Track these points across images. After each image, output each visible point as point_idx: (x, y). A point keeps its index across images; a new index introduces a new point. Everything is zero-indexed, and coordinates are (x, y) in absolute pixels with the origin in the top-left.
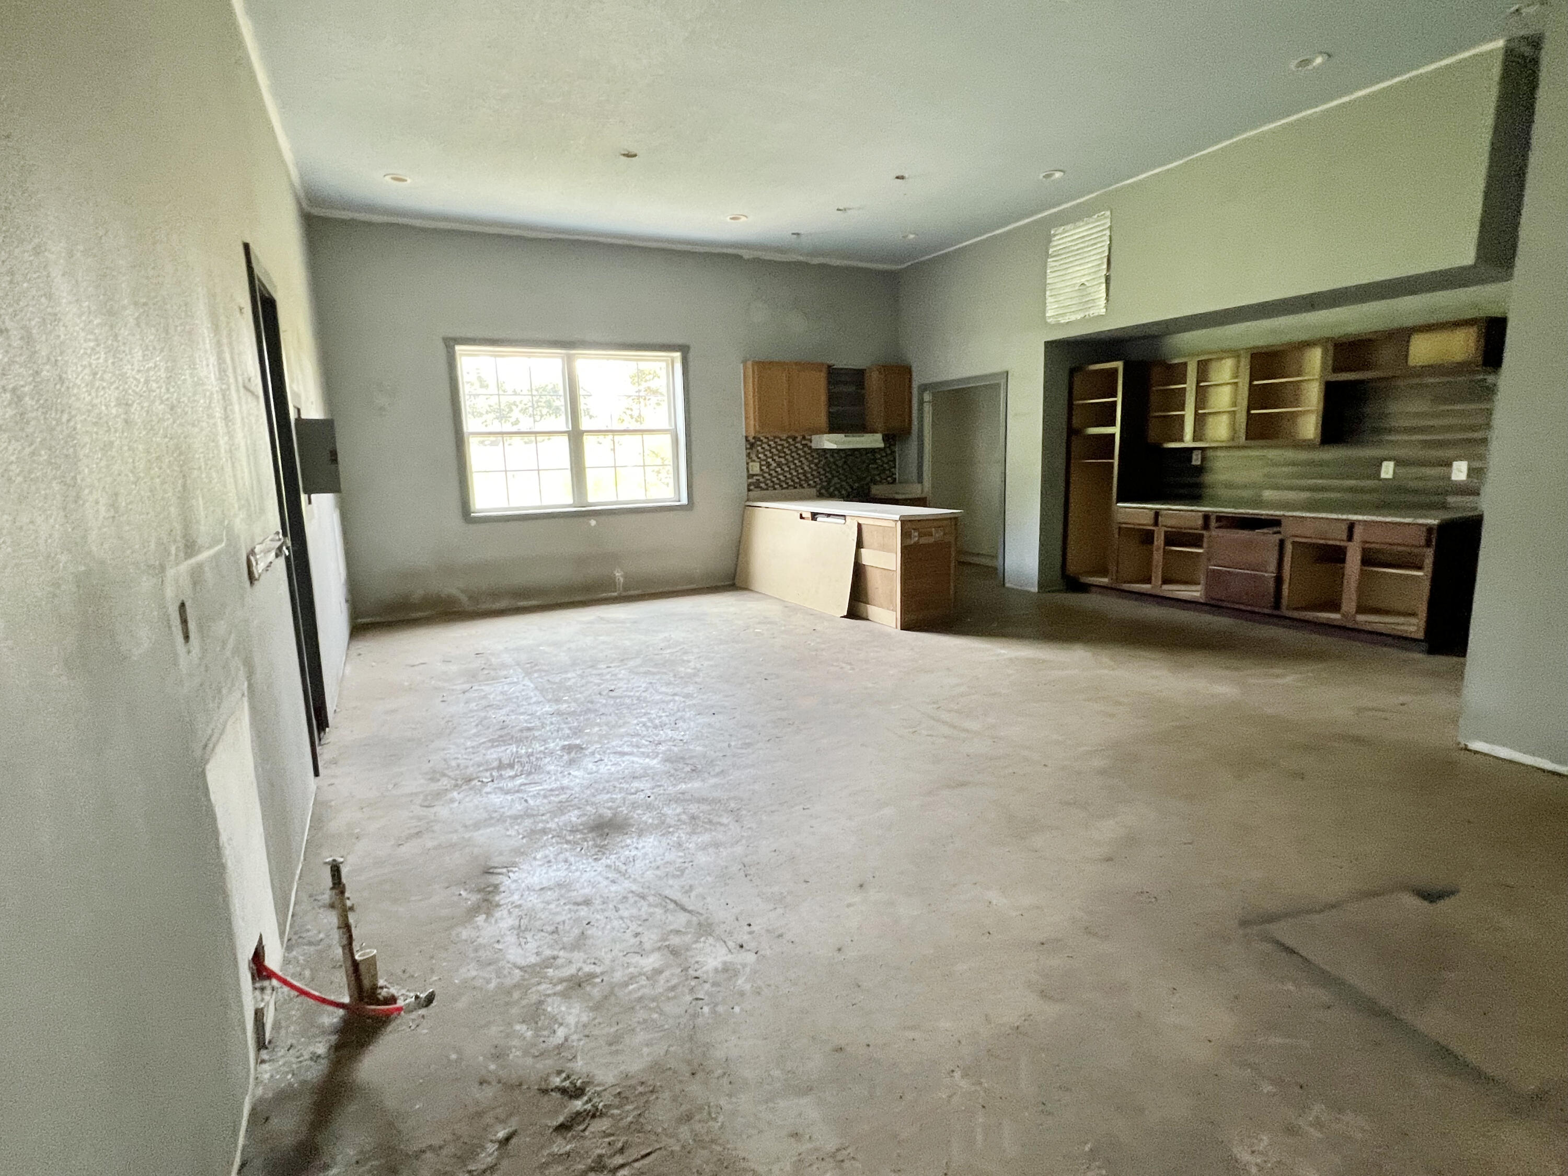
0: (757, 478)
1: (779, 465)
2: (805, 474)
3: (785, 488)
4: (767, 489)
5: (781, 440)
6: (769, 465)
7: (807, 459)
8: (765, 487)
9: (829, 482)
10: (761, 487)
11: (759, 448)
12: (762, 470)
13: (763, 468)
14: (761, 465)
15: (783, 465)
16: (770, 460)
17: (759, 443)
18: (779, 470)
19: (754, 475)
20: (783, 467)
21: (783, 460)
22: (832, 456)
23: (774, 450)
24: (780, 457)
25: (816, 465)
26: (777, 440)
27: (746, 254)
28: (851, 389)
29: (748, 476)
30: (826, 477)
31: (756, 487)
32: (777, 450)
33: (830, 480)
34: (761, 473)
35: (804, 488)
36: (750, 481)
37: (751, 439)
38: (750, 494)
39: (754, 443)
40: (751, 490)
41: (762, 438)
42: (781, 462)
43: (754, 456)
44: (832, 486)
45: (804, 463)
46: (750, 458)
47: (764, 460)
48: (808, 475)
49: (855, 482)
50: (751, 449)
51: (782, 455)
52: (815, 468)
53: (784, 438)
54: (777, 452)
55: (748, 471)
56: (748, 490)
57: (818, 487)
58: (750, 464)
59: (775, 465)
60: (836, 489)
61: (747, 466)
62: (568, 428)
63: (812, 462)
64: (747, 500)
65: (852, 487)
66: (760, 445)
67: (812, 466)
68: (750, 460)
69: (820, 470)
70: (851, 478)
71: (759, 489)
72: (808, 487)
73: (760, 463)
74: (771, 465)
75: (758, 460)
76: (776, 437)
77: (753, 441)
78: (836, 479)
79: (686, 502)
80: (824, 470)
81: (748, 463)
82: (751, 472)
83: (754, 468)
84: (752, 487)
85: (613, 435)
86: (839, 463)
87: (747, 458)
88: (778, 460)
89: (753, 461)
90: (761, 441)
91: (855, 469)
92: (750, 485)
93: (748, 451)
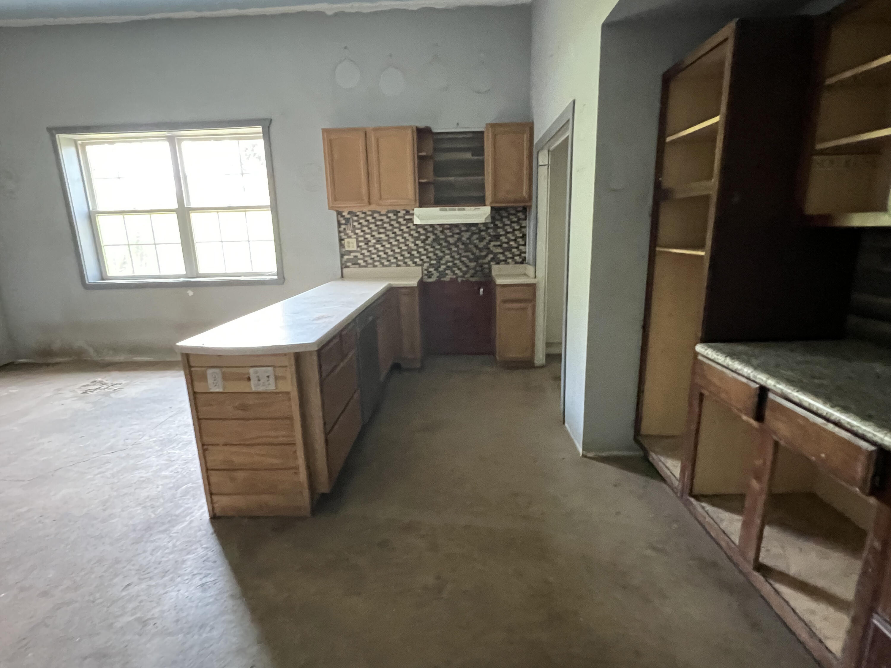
0: (355, 254)
1: (379, 241)
2: (410, 251)
3: (386, 266)
4: (366, 266)
6: (367, 242)
7: (411, 235)
8: (364, 264)
9: (439, 259)
10: (359, 264)
11: (356, 224)
12: (358, 246)
13: (361, 244)
14: (358, 242)
15: (383, 240)
16: (368, 236)
17: (355, 218)
18: (378, 246)
19: (351, 252)
20: (384, 244)
21: (382, 236)
23: (372, 226)
24: (379, 233)
25: (423, 241)
26: (376, 215)
29: (343, 253)
30: (436, 255)
31: (353, 264)
32: (376, 226)
33: (441, 258)
34: (359, 249)
35: (409, 266)
36: (346, 257)
37: (345, 214)
38: (345, 270)
39: (350, 218)
40: (348, 267)
41: (358, 213)
42: (380, 238)
43: (349, 232)
44: (443, 264)
45: (408, 240)
46: (346, 234)
47: (361, 236)
48: (413, 252)
49: (471, 261)
50: (345, 224)
51: (382, 230)
52: (422, 245)
53: (383, 212)
54: (376, 228)
55: (344, 247)
56: (344, 266)
57: (426, 265)
58: (346, 240)
59: (374, 241)
60: (448, 268)
61: (343, 242)
62: (175, 205)
63: (417, 238)
64: (342, 276)
65: (467, 266)
66: (356, 221)
67: (417, 242)
68: (346, 237)
69: (427, 247)
70: (467, 257)
71: (357, 266)
72: (414, 265)
73: (357, 239)
74: (370, 241)
75: (355, 236)
76: (374, 212)
77: (348, 216)
78: (448, 257)
79: (276, 277)
80: (433, 247)
81: (343, 240)
82: (347, 249)
83: (351, 244)
84: (349, 264)
85: (218, 212)
86: (451, 240)
87: (342, 234)
88: (377, 236)
89: (350, 237)
90: (357, 216)
91: (471, 246)
92: (346, 262)
93: (339, 224)
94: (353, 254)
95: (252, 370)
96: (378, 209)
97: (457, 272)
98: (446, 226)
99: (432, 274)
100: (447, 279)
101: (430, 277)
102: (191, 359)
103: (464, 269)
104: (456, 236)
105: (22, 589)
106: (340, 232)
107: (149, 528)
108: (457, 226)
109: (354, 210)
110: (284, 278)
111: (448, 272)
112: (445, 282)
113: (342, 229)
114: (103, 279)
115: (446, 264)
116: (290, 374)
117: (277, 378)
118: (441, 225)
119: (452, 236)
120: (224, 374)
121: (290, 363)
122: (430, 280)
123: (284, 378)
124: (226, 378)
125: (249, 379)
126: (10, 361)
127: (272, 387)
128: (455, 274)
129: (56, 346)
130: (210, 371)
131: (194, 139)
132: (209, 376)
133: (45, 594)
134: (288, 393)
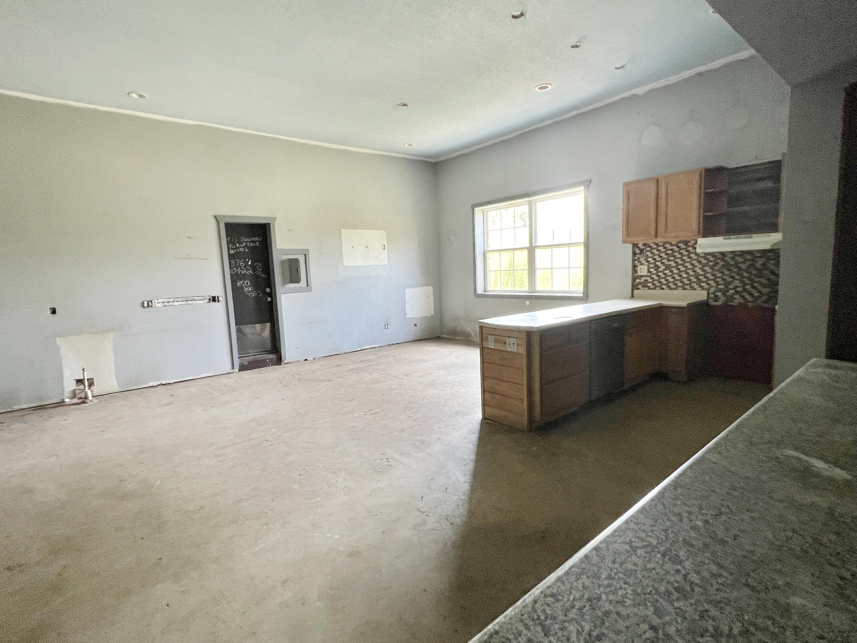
0: (645, 278)
1: (668, 267)
2: (697, 277)
3: (673, 289)
4: (655, 289)
5: (672, 245)
6: (657, 268)
7: (700, 262)
8: (653, 287)
9: (727, 284)
10: (648, 287)
11: (648, 253)
12: (649, 272)
13: (651, 270)
14: (649, 268)
15: (672, 267)
16: (658, 263)
17: (648, 249)
18: (667, 272)
19: (642, 276)
20: (673, 269)
21: (672, 263)
22: (733, 258)
23: (663, 255)
24: (669, 261)
25: (712, 267)
26: (667, 246)
27: (640, 91)
28: (770, 184)
29: (636, 277)
30: (723, 279)
31: (643, 287)
32: (666, 254)
33: (729, 283)
34: (649, 274)
35: (695, 289)
36: (638, 281)
37: (640, 245)
38: (636, 292)
39: (643, 249)
40: (639, 289)
41: (651, 245)
42: (670, 265)
43: (642, 260)
44: (731, 289)
45: (696, 266)
46: (640, 262)
47: (652, 264)
48: (700, 277)
49: (764, 286)
50: (640, 254)
51: (672, 258)
52: (710, 271)
53: (674, 243)
54: (666, 256)
55: (637, 273)
56: (634, 287)
57: (712, 290)
58: (639, 267)
59: (664, 267)
60: (737, 292)
61: (636, 268)
62: (527, 245)
63: (704, 265)
64: (632, 296)
65: (760, 292)
66: (649, 251)
67: (705, 268)
68: (639, 264)
69: (716, 273)
70: (760, 283)
71: (647, 288)
72: (700, 289)
73: (648, 266)
74: (659, 267)
75: (647, 264)
76: (665, 243)
77: (643, 247)
78: (737, 283)
79: (582, 295)
80: (722, 273)
81: (636, 266)
82: (639, 273)
83: (643, 270)
84: (640, 286)
85: (569, 247)
86: (743, 266)
87: (636, 262)
88: (667, 263)
89: (642, 264)
90: (650, 247)
91: (765, 272)
92: (638, 284)
93: (634, 254)
94: (644, 279)
95: (507, 339)
96: (669, 240)
97: (747, 296)
98: (737, 253)
99: (719, 298)
100: (736, 302)
101: (716, 301)
102: (483, 328)
103: (756, 294)
104: (748, 263)
105: (409, 417)
106: (634, 260)
107: (457, 413)
108: (749, 252)
109: (648, 242)
110: (588, 296)
111: (737, 296)
112: (732, 306)
113: (636, 258)
114: (485, 292)
115: (735, 288)
116: (524, 343)
117: (518, 345)
118: (732, 252)
119: (744, 263)
120: (495, 339)
121: (524, 336)
122: (715, 303)
123: (521, 346)
124: (496, 341)
125: (505, 343)
126: (438, 335)
127: (515, 350)
128: (745, 299)
129: (458, 330)
130: (489, 337)
131: (543, 200)
132: (489, 340)
133: (415, 420)
134: (522, 354)
